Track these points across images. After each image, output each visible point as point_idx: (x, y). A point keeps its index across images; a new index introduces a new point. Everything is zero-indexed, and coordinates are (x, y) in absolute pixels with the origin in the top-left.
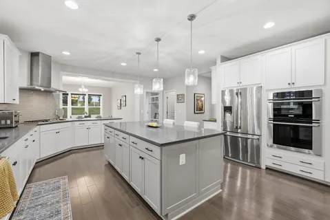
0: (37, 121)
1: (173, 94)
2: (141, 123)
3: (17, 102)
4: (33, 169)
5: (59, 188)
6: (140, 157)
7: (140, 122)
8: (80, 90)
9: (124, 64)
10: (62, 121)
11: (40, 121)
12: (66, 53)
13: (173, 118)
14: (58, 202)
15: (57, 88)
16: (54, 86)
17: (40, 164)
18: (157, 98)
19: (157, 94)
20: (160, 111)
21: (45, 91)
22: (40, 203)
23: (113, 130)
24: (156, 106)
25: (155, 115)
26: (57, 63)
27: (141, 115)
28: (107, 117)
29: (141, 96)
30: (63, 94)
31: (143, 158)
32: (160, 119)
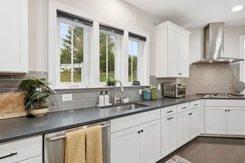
3: (187, 76)
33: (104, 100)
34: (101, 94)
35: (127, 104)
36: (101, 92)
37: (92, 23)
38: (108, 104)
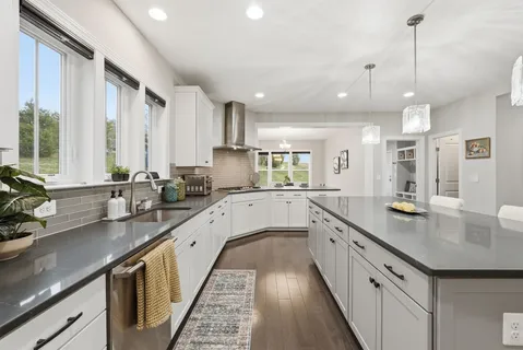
0: (230, 189)
1: (454, 141)
2: (377, 200)
3: (210, 164)
4: (223, 249)
5: (243, 287)
6: (372, 281)
7: (375, 198)
8: (281, 146)
9: (342, 95)
10: (257, 190)
11: (233, 188)
12: (260, 95)
13: (454, 193)
14: (238, 310)
15: (252, 145)
16: (248, 142)
17: (231, 244)
18: (412, 151)
19: (412, 143)
20: (419, 177)
21: (238, 150)
22: (220, 302)
23: (320, 210)
24: (411, 167)
25: (408, 185)
26: (251, 111)
27: (377, 184)
28: (317, 186)
29: (377, 147)
30: (260, 154)
31: (377, 285)
32: (419, 195)
33: (117, 208)
34: (113, 197)
35: (149, 211)
36: (113, 192)
37: (93, 53)
38: (124, 214)
